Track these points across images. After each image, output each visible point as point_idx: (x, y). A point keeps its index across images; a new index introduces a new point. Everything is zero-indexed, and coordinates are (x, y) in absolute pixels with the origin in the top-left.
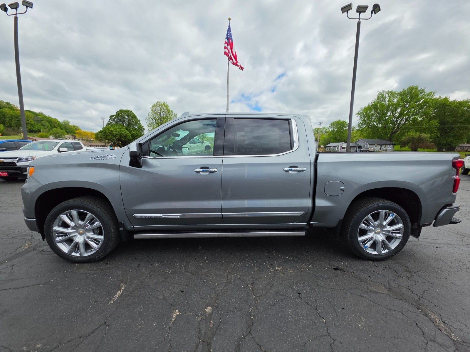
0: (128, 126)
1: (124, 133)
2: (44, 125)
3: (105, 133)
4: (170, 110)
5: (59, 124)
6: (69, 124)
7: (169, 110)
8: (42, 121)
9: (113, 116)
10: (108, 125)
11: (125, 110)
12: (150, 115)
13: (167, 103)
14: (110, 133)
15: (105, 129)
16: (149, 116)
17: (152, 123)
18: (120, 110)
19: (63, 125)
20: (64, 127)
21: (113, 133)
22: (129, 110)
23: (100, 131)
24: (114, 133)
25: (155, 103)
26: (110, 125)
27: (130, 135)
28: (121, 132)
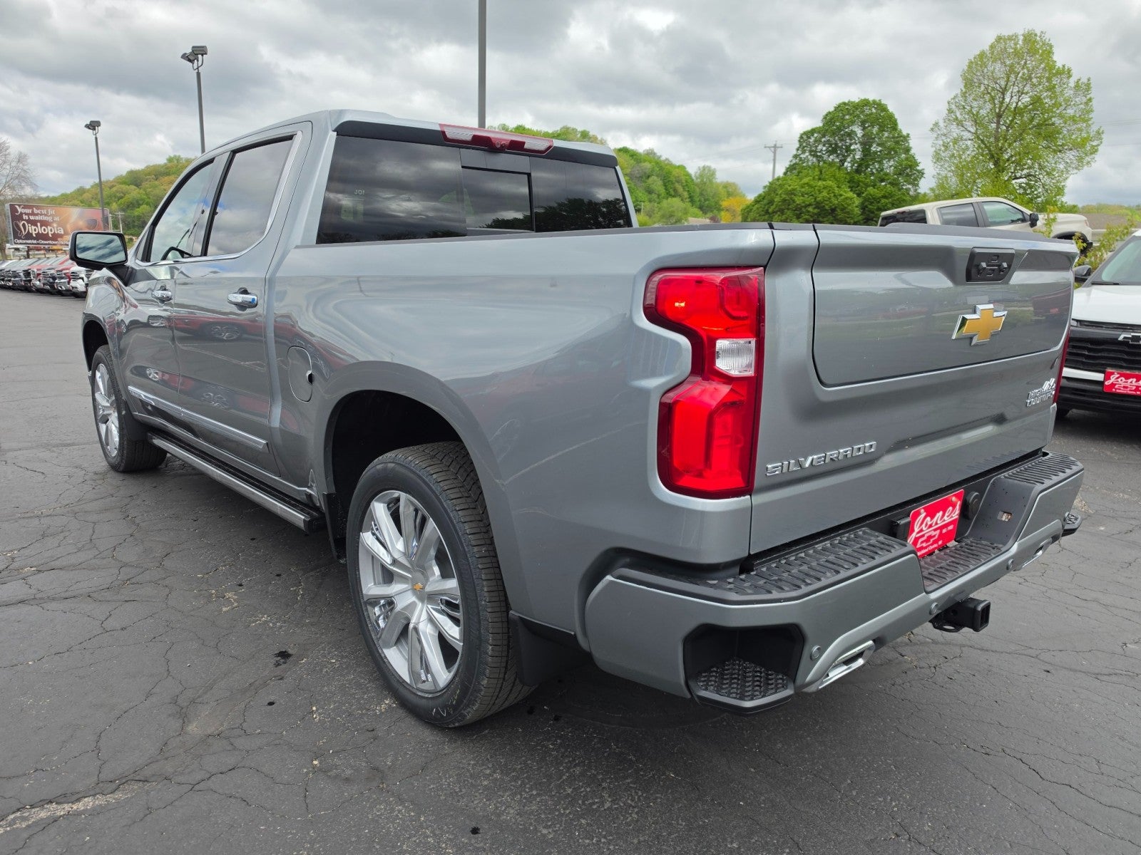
0: (861, 167)
1: (833, 199)
2: (650, 192)
3: (771, 202)
4: (1059, 64)
5: (687, 182)
6: (714, 181)
7: (1050, 67)
8: (649, 177)
9: (809, 132)
10: (791, 169)
11: (857, 101)
12: (953, 107)
13: (1047, 37)
14: (784, 200)
15: (772, 188)
16: (950, 111)
17: (956, 141)
18: (839, 106)
19: (697, 185)
20: (698, 190)
21: (794, 201)
22: (871, 99)
23: (760, 196)
24: (799, 200)
25: (986, 48)
26: (795, 169)
27: (857, 201)
28: (825, 194)
